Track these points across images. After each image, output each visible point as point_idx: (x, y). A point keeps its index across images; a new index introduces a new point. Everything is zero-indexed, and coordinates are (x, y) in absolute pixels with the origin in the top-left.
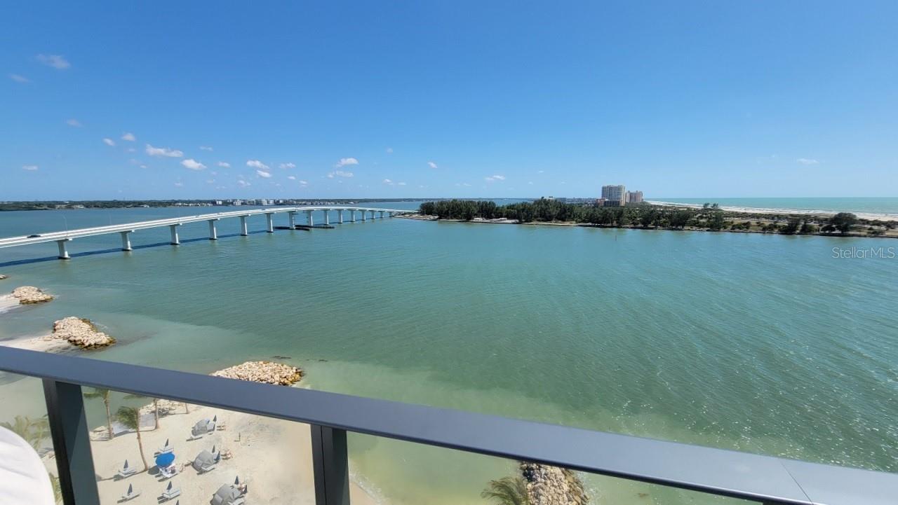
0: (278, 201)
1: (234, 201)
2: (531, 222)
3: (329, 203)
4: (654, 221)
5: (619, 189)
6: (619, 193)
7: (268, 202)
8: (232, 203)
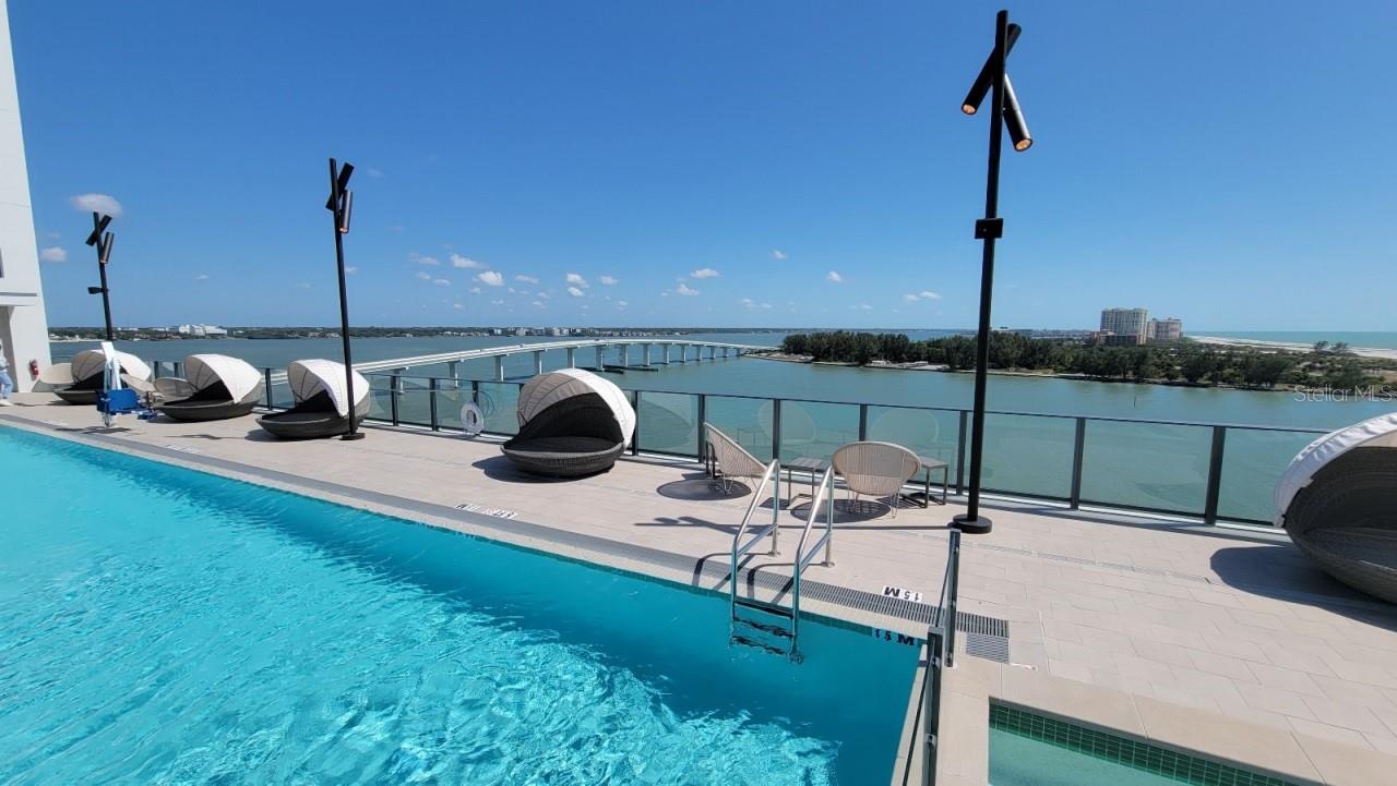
0: (575, 331)
2: (971, 368)
4: (1210, 373)
5: (1135, 315)
6: (1136, 322)
7: (561, 332)
8: (514, 333)
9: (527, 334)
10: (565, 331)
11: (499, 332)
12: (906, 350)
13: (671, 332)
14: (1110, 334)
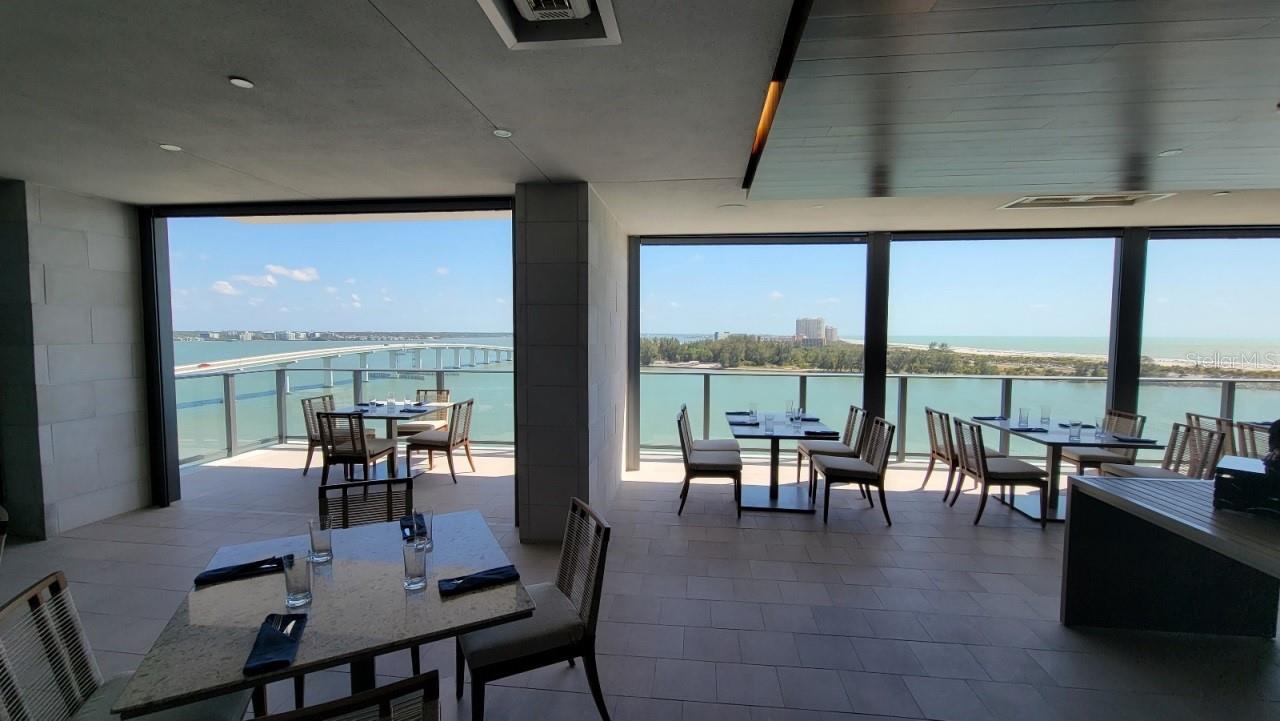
0: (314, 334)
1: (240, 333)
2: (737, 366)
3: (396, 339)
4: (906, 366)
5: (818, 322)
6: (819, 328)
7: (297, 336)
8: (237, 337)
9: (254, 338)
10: (302, 336)
11: (216, 336)
12: (679, 351)
13: (424, 336)
14: (805, 337)
